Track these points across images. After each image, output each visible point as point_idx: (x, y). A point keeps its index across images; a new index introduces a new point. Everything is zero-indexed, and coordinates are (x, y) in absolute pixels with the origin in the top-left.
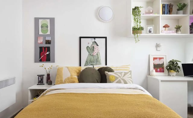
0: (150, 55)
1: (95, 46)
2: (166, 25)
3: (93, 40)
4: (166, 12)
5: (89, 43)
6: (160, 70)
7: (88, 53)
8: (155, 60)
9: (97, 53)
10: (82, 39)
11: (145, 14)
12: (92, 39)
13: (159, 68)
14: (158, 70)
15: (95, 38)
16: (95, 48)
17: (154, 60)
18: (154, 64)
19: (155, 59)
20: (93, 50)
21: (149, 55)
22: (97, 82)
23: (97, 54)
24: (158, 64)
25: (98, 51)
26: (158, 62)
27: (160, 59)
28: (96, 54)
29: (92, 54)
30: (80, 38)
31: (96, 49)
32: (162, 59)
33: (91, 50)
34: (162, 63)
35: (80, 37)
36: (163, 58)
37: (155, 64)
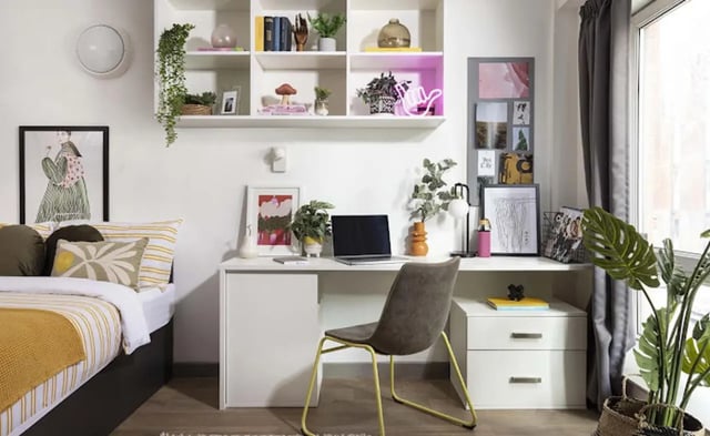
0: (249, 189)
1: (70, 156)
2: (284, 86)
3: (63, 137)
4: (278, 44)
5: (49, 148)
6: (277, 238)
7: (48, 180)
8: (264, 203)
9: (76, 180)
10: (27, 133)
11: (211, 50)
12: (60, 133)
13: (276, 230)
14: (274, 236)
15: (69, 129)
16: (69, 162)
17: (260, 205)
18: (260, 219)
19: (263, 199)
20: (64, 171)
21: (246, 188)
22: (20, 273)
23: (77, 184)
24: (274, 215)
25: (79, 174)
26: (272, 210)
27: (281, 199)
28: (73, 183)
29: (62, 183)
30: (23, 130)
31: (74, 169)
32: (288, 200)
33: (57, 168)
34: (286, 214)
35: (21, 127)
36: (290, 197)
37: (263, 216)
